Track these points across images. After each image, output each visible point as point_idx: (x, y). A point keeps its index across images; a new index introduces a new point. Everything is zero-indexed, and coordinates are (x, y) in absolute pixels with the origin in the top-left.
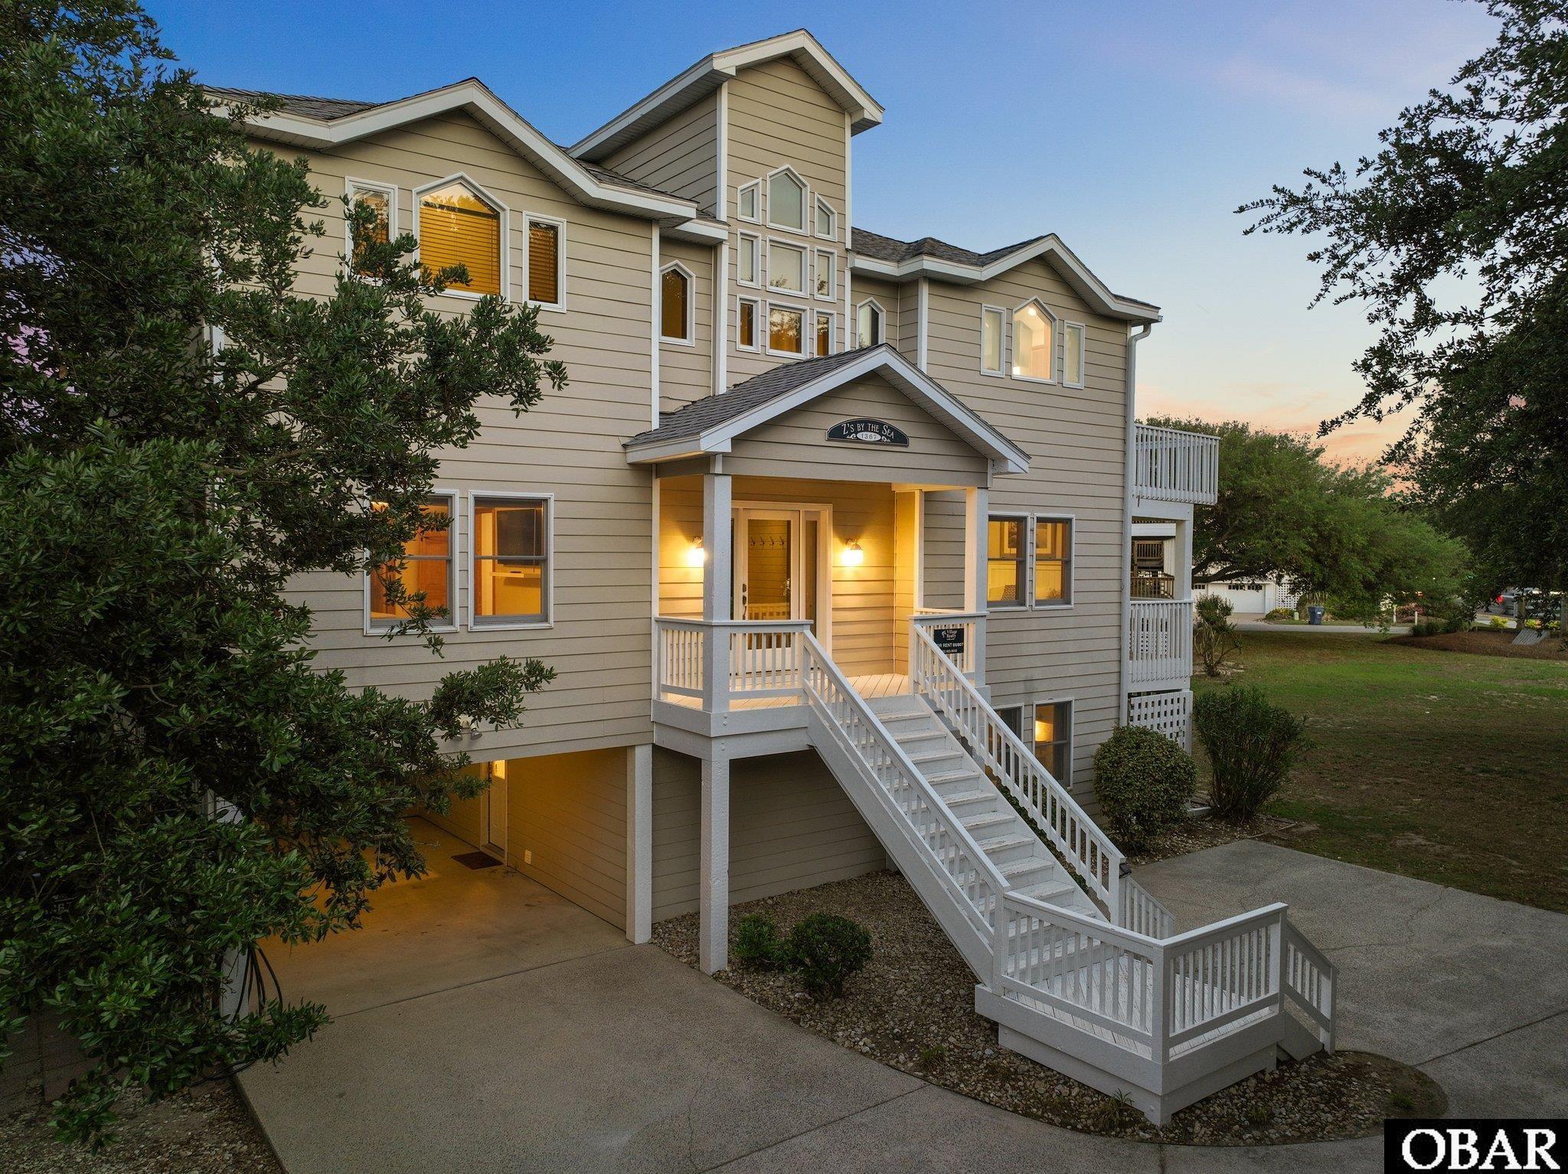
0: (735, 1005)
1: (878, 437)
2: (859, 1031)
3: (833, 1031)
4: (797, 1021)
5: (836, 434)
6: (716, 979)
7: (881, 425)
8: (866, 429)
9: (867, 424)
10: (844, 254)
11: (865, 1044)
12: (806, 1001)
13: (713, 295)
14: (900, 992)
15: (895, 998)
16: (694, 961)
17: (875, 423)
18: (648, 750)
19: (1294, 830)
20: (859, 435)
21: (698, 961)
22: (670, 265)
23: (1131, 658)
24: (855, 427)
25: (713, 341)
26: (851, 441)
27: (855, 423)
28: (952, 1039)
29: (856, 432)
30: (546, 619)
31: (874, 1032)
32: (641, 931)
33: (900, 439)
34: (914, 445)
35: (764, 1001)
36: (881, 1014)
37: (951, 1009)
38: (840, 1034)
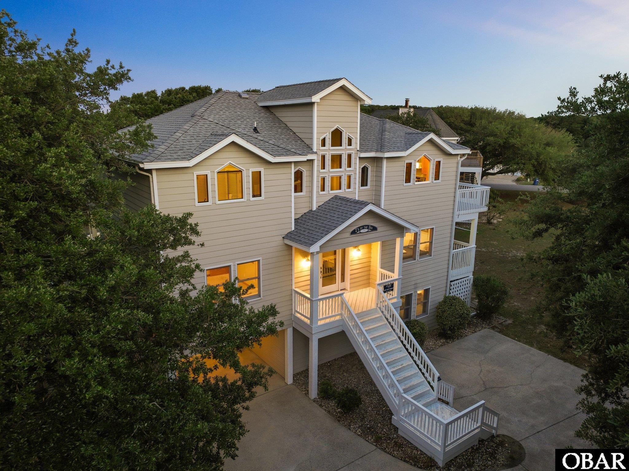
0: (320, 412)
1: (367, 230)
2: (357, 426)
3: (350, 426)
4: (339, 421)
5: (354, 232)
6: (314, 401)
7: (368, 226)
8: (363, 229)
9: (363, 227)
10: (356, 152)
11: (359, 431)
12: (342, 413)
13: (312, 176)
14: (369, 409)
15: (368, 411)
16: (307, 394)
17: (366, 226)
18: (291, 329)
19: (504, 323)
20: (361, 231)
21: (308, 393)
22: (297, 169)
23: (452, 269)
24: (360, 229)
25: (311, 192)
26: (358, 233)
27: (359, 228)
28: (384, 430)
29: (360, 230)
30: (260, 296)
31: (362, 426)
32: (290, 380)
33: (374, 229)
34: (379, 229)
35: (329, 412)
36: (363, 418)
37: (385, 416)
38: (352, 427)
